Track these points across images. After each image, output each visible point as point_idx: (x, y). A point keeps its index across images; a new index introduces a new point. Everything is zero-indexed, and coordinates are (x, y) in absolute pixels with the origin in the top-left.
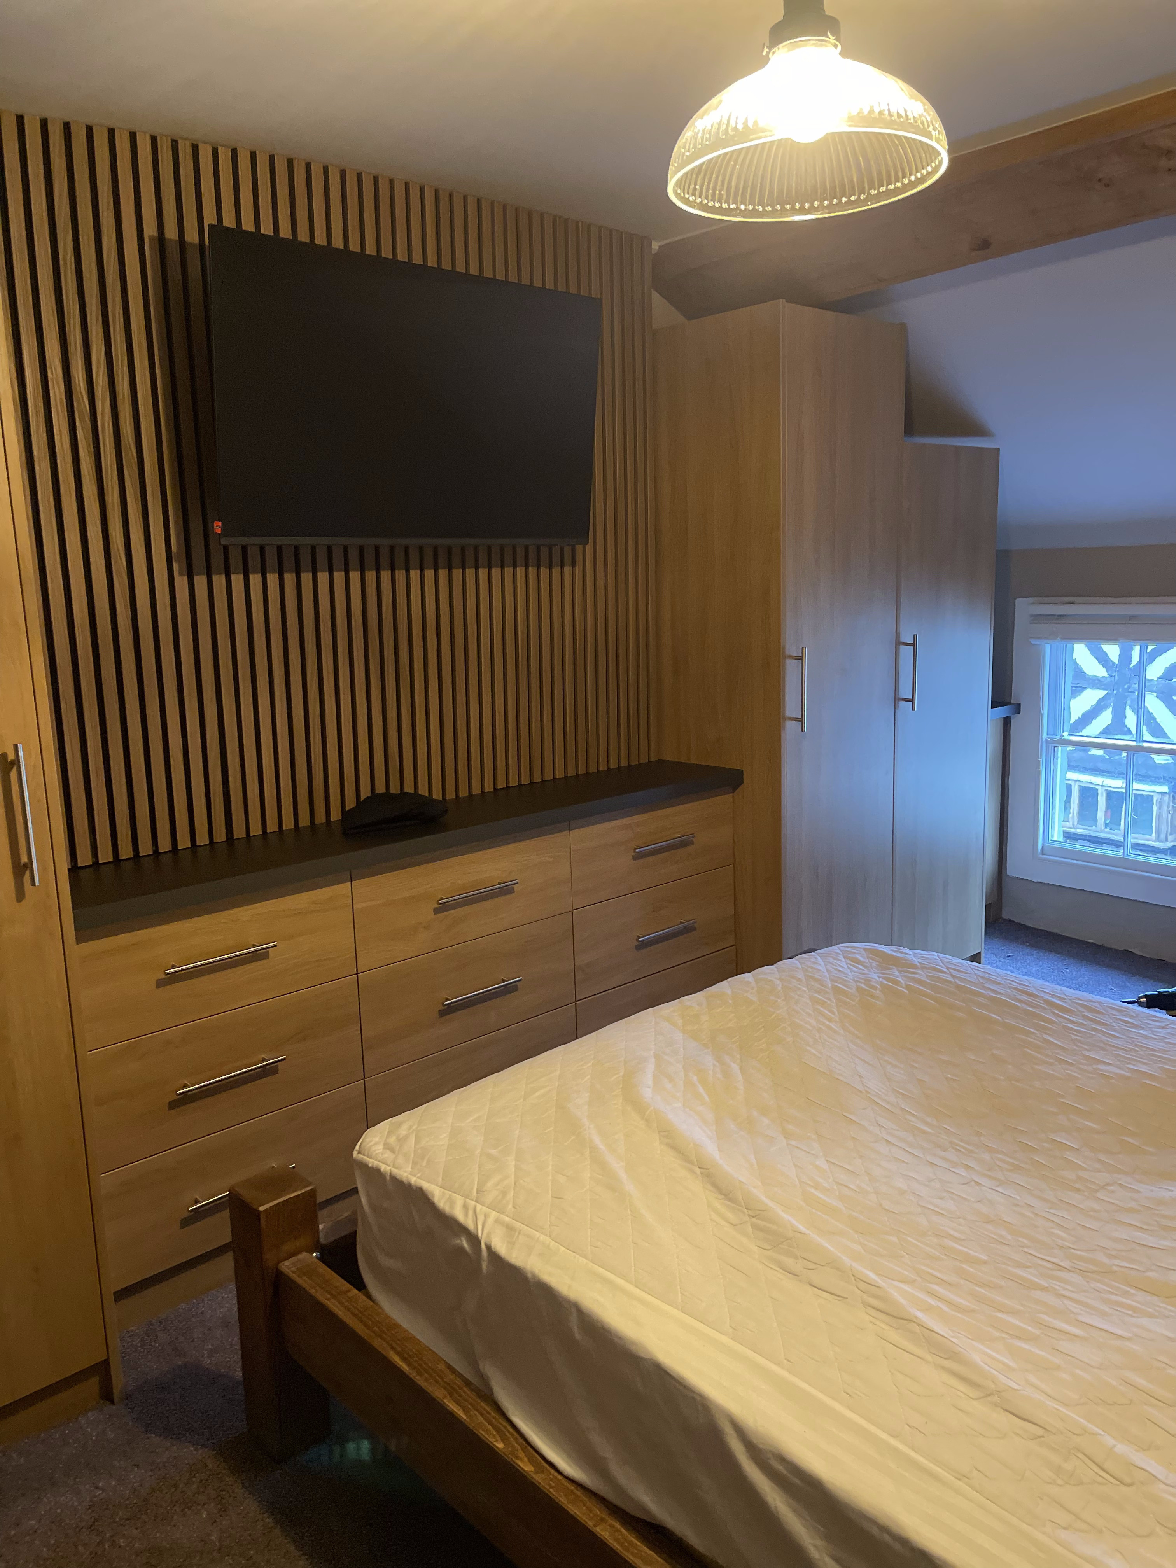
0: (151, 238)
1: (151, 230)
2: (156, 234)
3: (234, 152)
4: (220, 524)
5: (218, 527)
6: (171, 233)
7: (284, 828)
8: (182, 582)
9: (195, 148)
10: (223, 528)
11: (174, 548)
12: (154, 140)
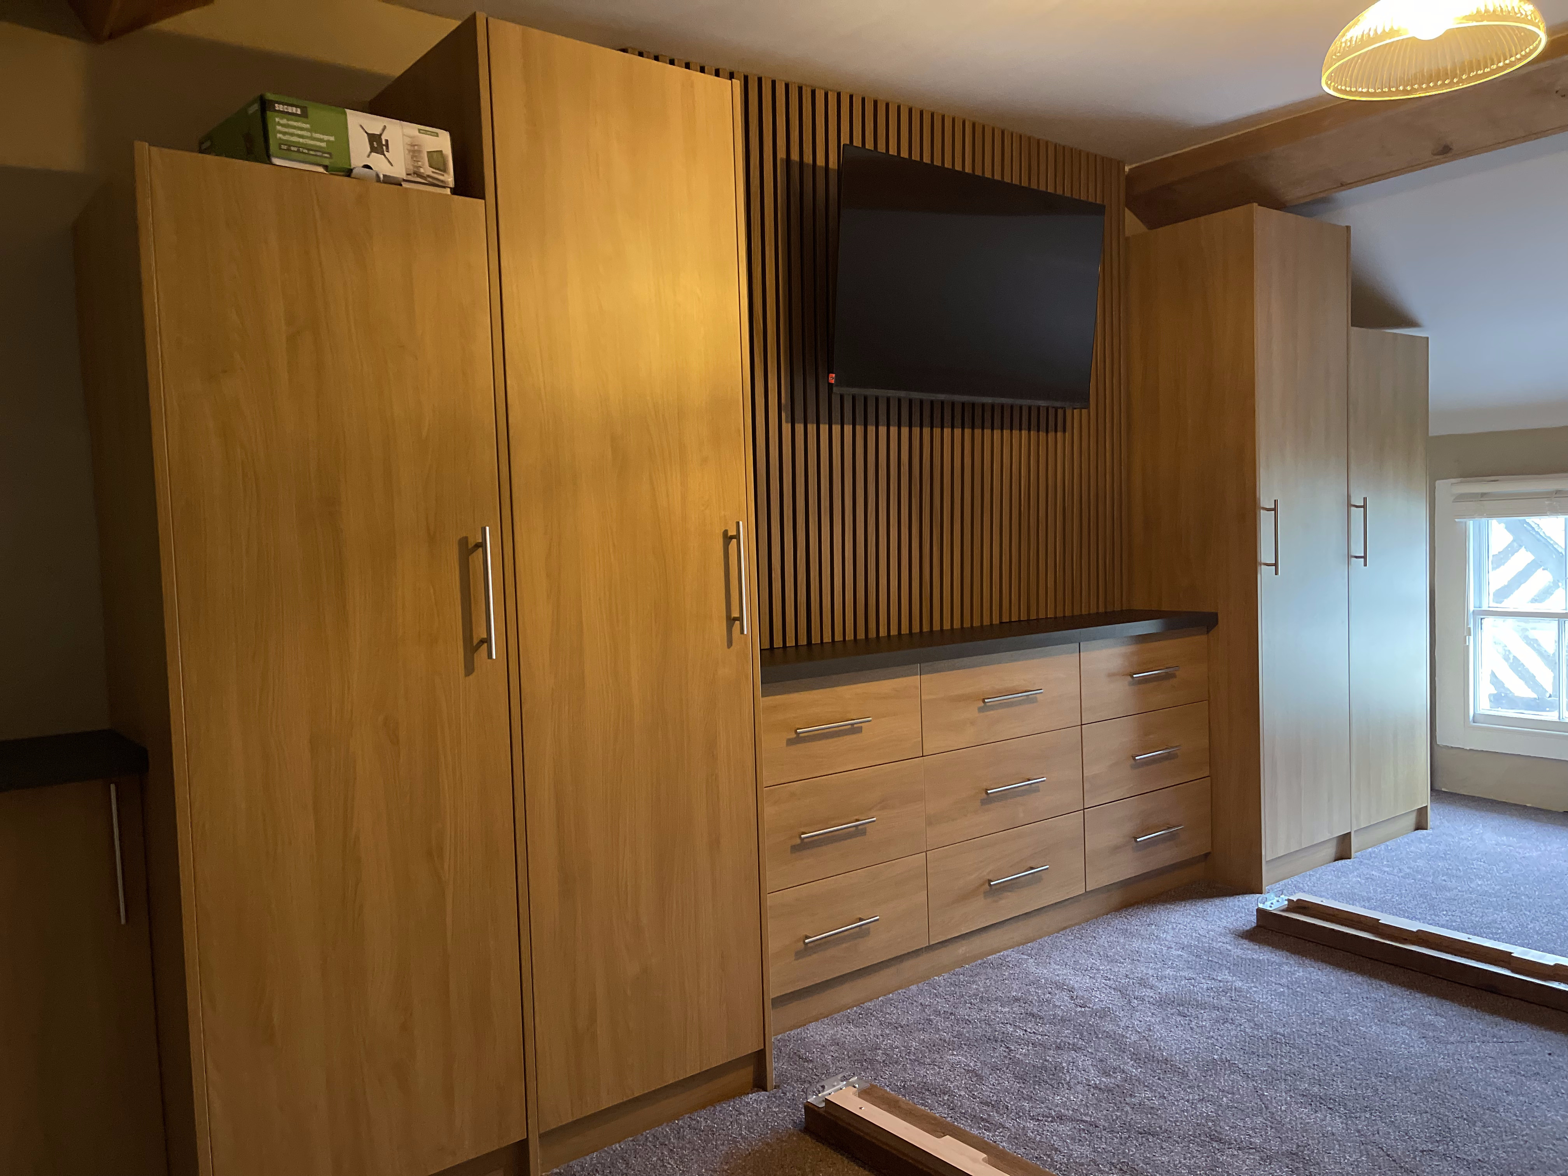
0: (782, 159)
1: (781, 154)
2: (785, 157)
3: (839, 94)
4: (834, 375)
5: (832, 379)
6: (795, 157)
7: (847, 639)
8: (787, 428)
9: (813, 93)
10: (836, 378)
11: (783, 401)
12: (787, 86)
